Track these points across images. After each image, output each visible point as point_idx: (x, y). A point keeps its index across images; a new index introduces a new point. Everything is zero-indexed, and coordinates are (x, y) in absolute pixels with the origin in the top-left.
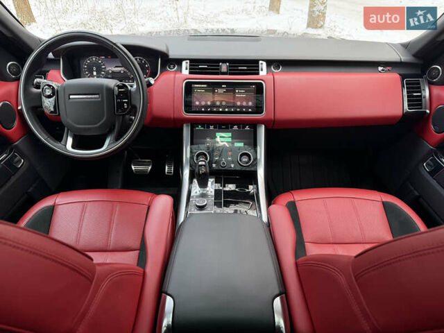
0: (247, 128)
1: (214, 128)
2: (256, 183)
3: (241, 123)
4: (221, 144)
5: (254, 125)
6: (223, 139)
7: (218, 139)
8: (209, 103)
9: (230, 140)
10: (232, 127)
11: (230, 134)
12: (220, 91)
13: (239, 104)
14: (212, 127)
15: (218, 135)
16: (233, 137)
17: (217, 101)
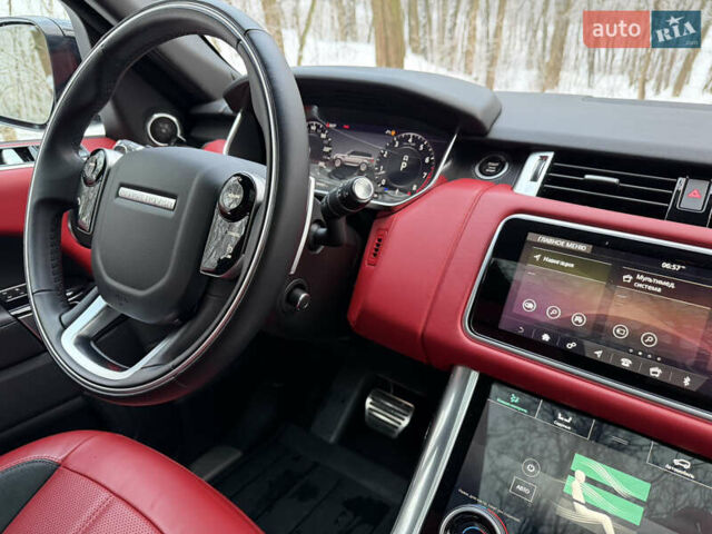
1: (576, 427)
8: (578, 320)
12: (648, 282)
16: (652, 510)
17: (618, 320)
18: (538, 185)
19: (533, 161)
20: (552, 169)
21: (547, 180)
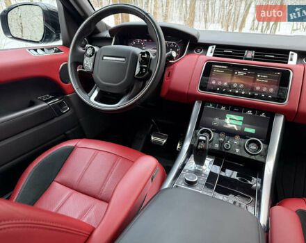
0: (263, 115)
1: (226, 109)
2: (262, 177)
3: (257, 109)
4: (229, 126)
5: (272, 113)
6: (233, 121)
7: (227, 120)
8: (226, 84)
9: (241, 123)
10: (245, 111)
11: (242, 118)
12: (240, 73)
13: (258, 88)
14: (223, 108)
15: (229, 116)
16: (244, 122)
17: (234, 83)
18: (212, 54)
19: (210, 48)
20: (215, 50)
21: (215, 53)
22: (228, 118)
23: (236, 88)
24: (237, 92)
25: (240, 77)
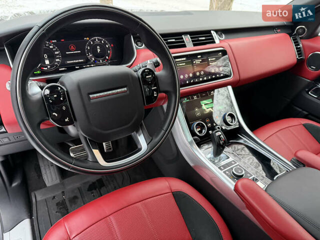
1: (197, 97)
4: (207, 111)
6: (207, 106)
7: (204, 107)
8: (191, 75)
10: (210, 94)
11: (211, 100)
12: (197, 62)
13: (213, 71)
17: (196, 72)
22: (203, 105)
23: (199, 77)
24: (201, 79)
25: (198, 65)
